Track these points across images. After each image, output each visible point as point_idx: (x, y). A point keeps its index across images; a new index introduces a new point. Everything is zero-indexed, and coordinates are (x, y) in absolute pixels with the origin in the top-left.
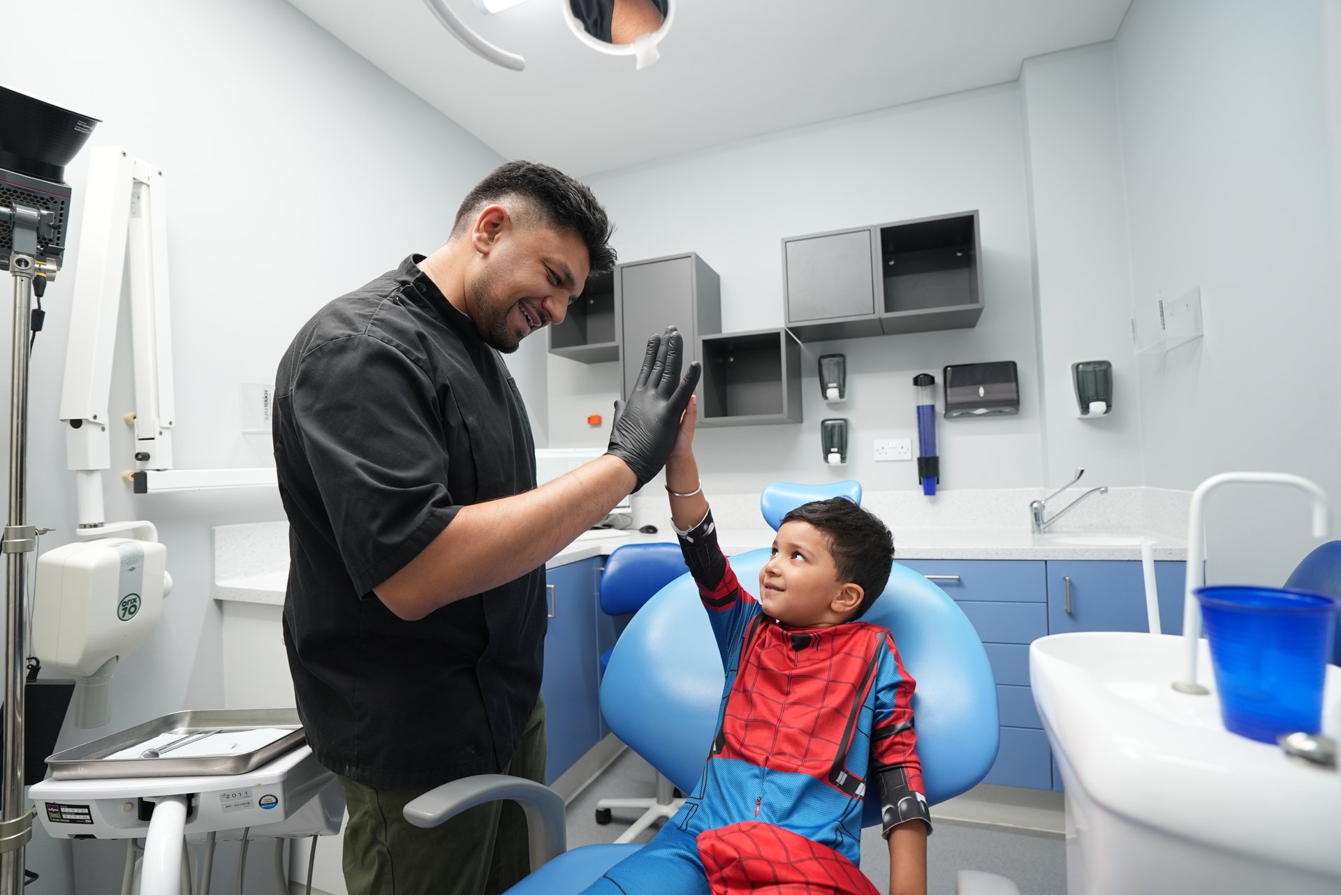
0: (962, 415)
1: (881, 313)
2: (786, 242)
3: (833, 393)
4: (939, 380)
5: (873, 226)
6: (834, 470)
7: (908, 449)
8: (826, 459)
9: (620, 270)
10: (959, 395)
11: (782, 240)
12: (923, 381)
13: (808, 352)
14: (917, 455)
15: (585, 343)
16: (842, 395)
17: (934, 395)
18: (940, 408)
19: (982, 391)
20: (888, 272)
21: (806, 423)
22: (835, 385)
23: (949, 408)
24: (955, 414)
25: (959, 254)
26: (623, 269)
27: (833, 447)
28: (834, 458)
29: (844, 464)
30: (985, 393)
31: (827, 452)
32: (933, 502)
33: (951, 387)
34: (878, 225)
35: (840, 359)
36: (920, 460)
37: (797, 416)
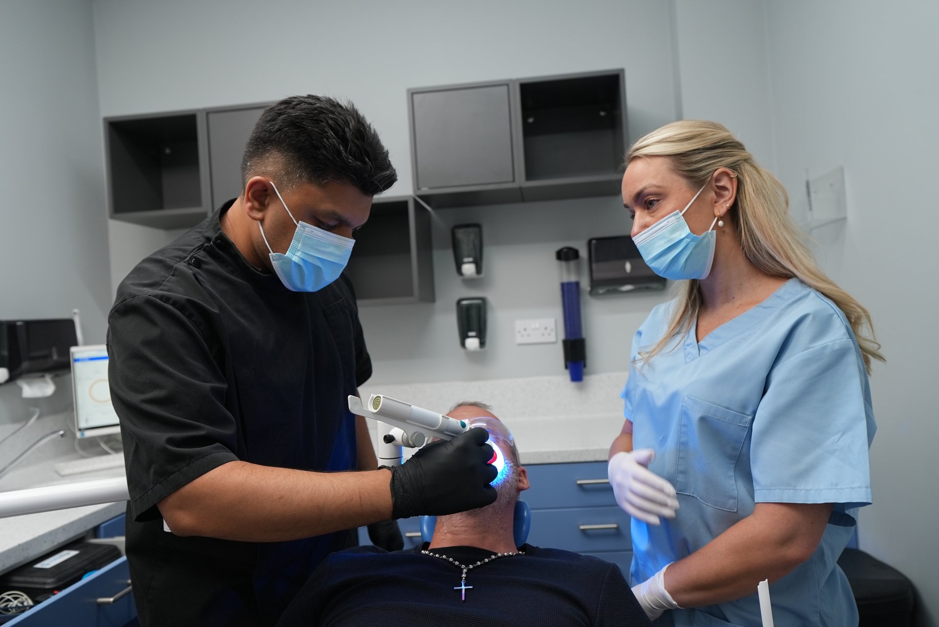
0: (608, 292)
1: (521, 181)
2: (413, 94)
3: (469, 269)
4: (584, 253)
5: (511, 80)
6: (472, 356)
7: (552, 330)
8: (463, 344)
9: (205, 116)
10: (605, 271)
11: (408, 90)
12: (566, 255)
13: (440, 221)
14: (562, 336)
15: (160, 207)
16: (479, 270)
17: (579, 271)
18: (585, 284)
19: (628, 267)
20: (528, 131)
21: (438, 304)
22: (471, 259)
23: (595, 284)
24: (601, 291)
25: (602, 114)
26: (211, 116)
27: (472, 331)
28: (472, 343)
29: (483, 350)
30: (632, 268)
31: (464, 337)
32: (581, 389)
33: (597, 261)
34: (517, 80)
35: (476, 230)
36: (566, 343)
37: (429, 295)
